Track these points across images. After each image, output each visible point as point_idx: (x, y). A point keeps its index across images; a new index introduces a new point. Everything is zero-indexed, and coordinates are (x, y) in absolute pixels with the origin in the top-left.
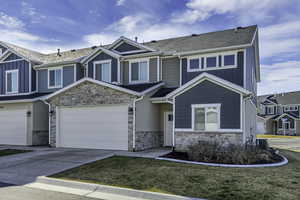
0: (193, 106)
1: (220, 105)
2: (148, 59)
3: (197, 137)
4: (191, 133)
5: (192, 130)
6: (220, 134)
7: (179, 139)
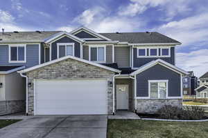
0: (150, 81)
1: (167, 81)
2: (104, 46)
3: (152, 102)
4: (148, 100)
5: (149, 98)
6: (168, 100)
7: (139, 104)
